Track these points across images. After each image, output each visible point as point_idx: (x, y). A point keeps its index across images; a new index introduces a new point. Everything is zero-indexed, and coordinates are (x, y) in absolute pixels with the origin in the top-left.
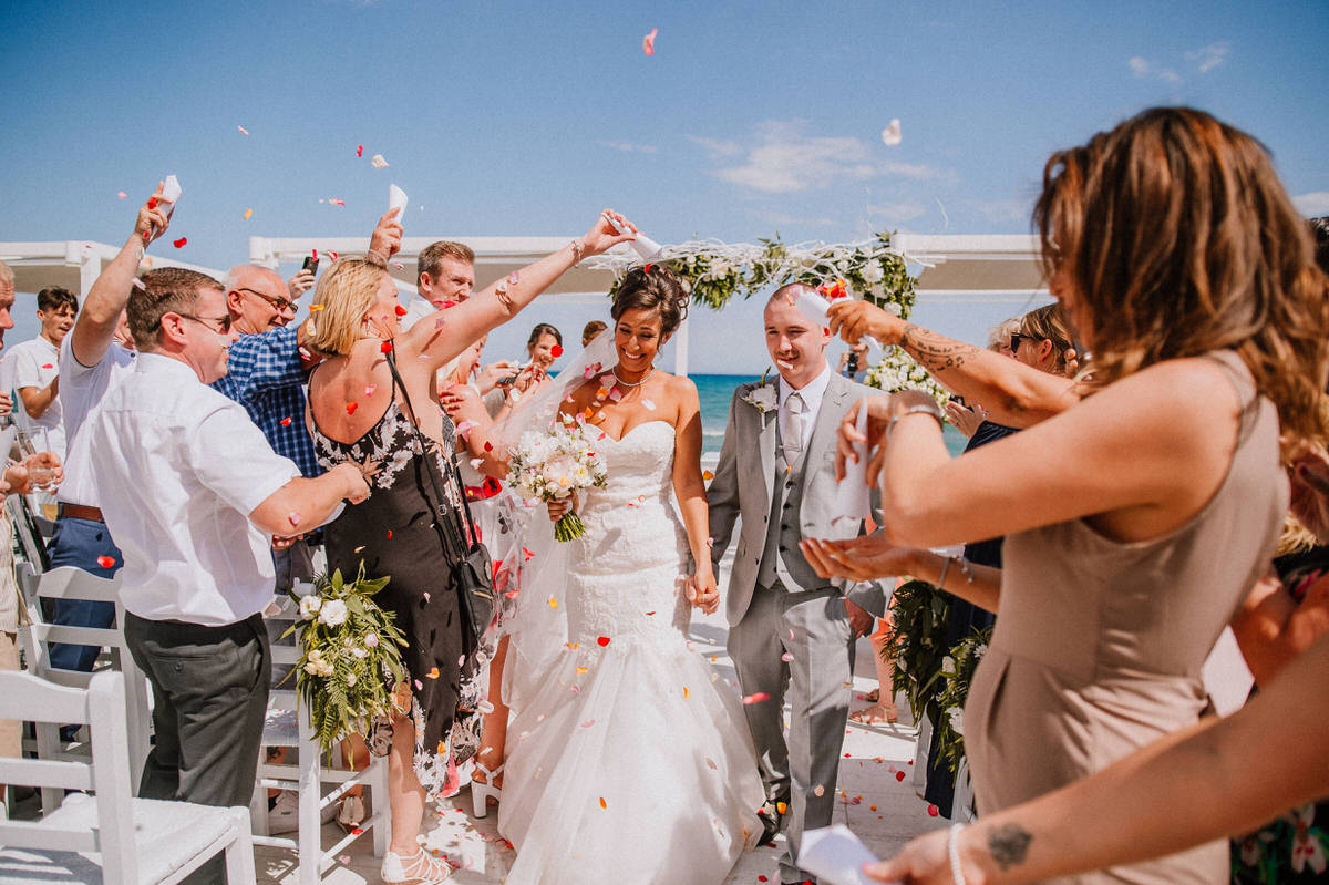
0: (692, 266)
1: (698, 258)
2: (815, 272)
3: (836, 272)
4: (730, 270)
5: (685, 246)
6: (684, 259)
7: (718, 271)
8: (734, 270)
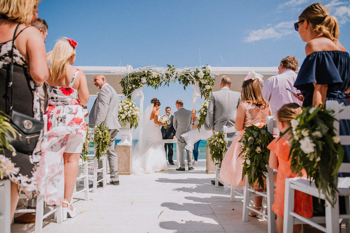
0: (146, 74)
1: (148, 72)
2: (185, 75)
3: (191, 75)
4: (158, 75)
5: (145, 68)
6: (144, 72)
7: (154, 75)
8: (160, 75)
